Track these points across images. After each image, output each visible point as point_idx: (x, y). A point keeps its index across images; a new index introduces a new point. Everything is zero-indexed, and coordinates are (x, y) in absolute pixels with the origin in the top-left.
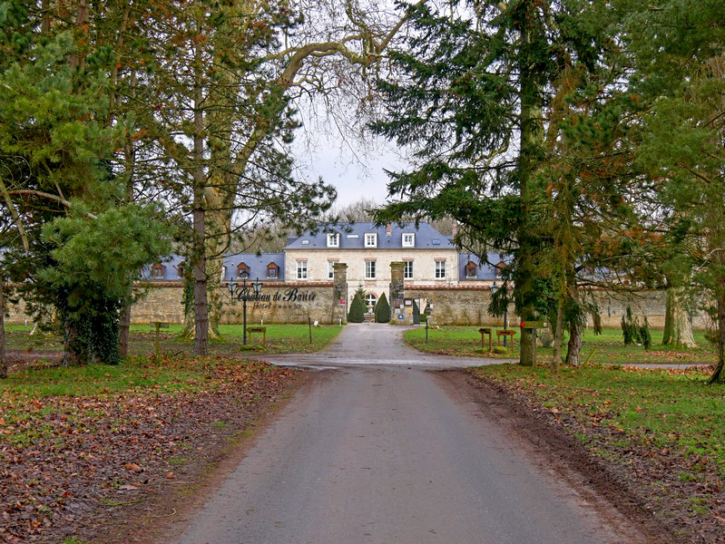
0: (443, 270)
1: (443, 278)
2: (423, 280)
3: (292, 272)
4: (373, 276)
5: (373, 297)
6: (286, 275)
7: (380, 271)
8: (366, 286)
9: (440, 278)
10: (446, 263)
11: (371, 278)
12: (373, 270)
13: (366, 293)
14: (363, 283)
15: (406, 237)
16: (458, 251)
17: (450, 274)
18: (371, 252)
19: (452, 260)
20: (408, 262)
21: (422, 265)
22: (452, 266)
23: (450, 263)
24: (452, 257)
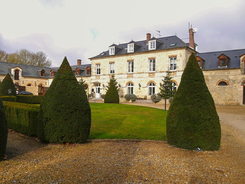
0: (175, 65)
3: (94, 71)
4: (132, 71)
8: (128, 77)
9: (173, 70)
10: (177, 59)
11: (131, 73)
15: (151, 43)
16: (186, 49)
17: (179, 67)
18: (131, 56)
19: (181, 56)
20: (152, 60)
21: (161, 62)
22: (181, 60)
23: (179, 58)
24: (181, 54)
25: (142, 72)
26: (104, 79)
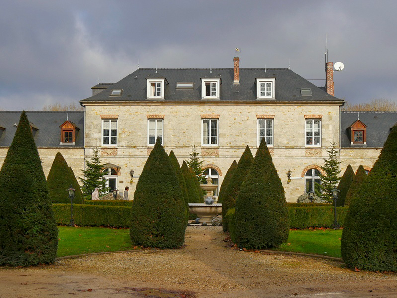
0: (317, 134)
1: (318, 145)
2: (287, 147)
3: (96, 135)
4: (214, 141)
5: (214, 172)
6: (86, 140)
7: (224, 135)
8: (203, 156)
9: (313, 145)
10: (323, 122)
11: (210, 145)
12: (214, 132)
13: (204, 166)
14: (198, 151)
15: (262, 85)
16: (340, 106)
17: (327, 139)
18: (211, 107)
19: (331, 118)
20: (266, 120)
21: (287, 126)
22: (331, 127)
23: (328, 122)
24: (331, 114)
25: (241, 145)
26: (131, 156)
